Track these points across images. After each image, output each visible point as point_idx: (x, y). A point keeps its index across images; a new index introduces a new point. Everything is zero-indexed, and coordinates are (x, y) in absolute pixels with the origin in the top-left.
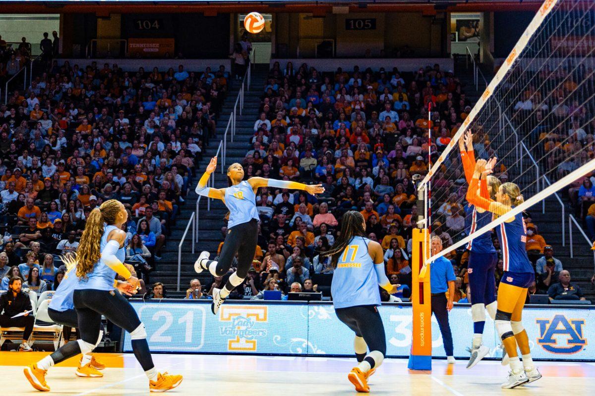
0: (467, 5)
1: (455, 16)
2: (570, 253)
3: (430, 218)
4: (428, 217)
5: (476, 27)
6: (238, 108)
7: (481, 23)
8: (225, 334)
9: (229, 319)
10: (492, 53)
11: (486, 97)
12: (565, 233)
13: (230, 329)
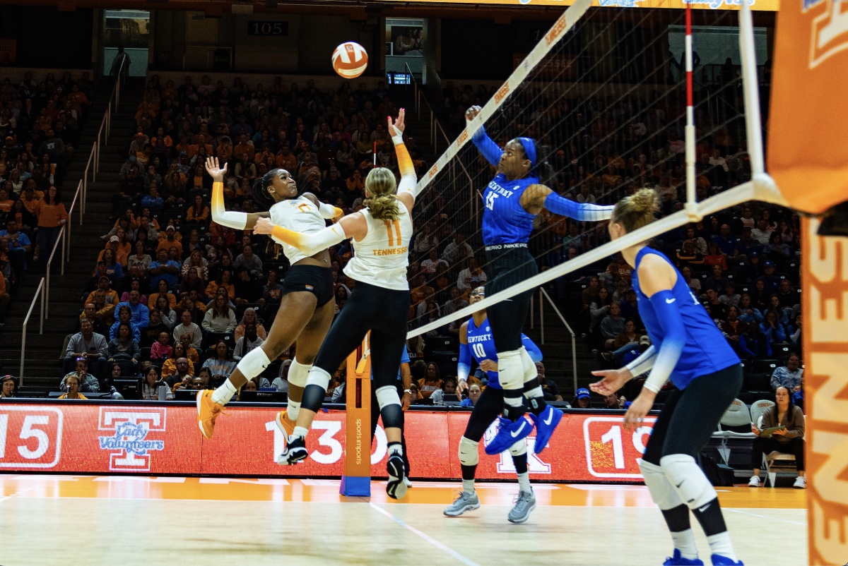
0: (408, 8)
1: (390, 23)
2: (540, 338)
5: (417, 36)
6: (103, 135)
7: (424, 32)
8: (106, 447)
9: (113, 425)
10: (438, 72)
11: (462, 141)
12: (534, 311)
13: (113, 440)
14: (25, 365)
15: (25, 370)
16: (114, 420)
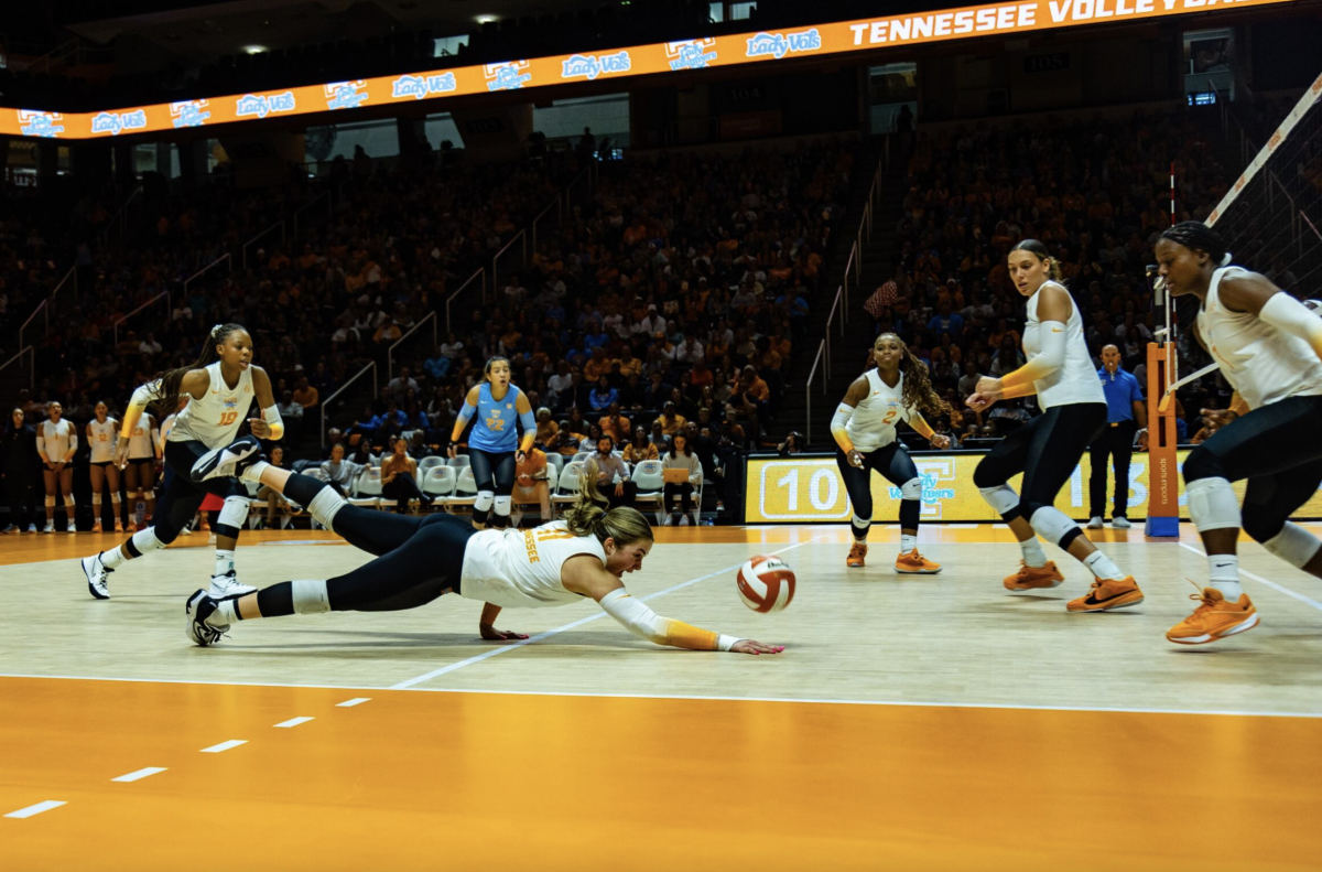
1: (1188, 37)
3: (1175, 326)
4: (1171, 326)
5: (1223, 48)
6: (874, 195)
7: (1230, 44)
10: (1249, 86)
11: (1273, 144)
14: (811, 424)
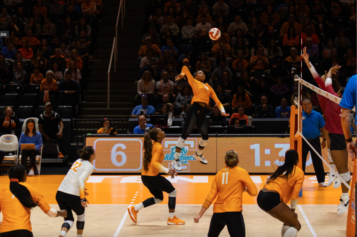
3: (301, 96)
8: (166, 160)
9: (169, 148)
13: (170, 156)
15: (110, 98)
16: (169, 145)
